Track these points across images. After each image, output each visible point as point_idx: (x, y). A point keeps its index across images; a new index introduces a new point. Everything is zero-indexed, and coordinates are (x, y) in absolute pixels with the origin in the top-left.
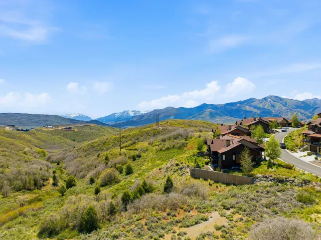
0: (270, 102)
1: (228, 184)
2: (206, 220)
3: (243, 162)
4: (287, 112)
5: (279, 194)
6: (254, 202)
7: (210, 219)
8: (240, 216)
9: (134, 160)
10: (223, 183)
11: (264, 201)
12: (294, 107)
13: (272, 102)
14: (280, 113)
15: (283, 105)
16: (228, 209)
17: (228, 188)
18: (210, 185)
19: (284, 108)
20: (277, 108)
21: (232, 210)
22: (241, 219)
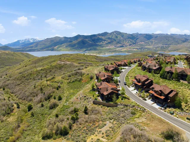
0: (115, 35)
1: (108, 107)
2: (106, 125)
3: (113, 99)
4: (124, 40)
5: (126, 111)
6: (119, 116)
7: (107, 125)
8: (116, 122)
9: (58, 89)
10: (106, 106)
11: (122, 115)
12: (127, 38)
13: (116, 35)
14: (120, 41)
15: (122, 36)
16: (111, 120)
17: (109, 108)
18: (101, 107)
19: (122, 38)
20: (118, 38)
21: (113, 120)
22: (116, 123)
